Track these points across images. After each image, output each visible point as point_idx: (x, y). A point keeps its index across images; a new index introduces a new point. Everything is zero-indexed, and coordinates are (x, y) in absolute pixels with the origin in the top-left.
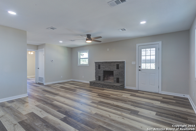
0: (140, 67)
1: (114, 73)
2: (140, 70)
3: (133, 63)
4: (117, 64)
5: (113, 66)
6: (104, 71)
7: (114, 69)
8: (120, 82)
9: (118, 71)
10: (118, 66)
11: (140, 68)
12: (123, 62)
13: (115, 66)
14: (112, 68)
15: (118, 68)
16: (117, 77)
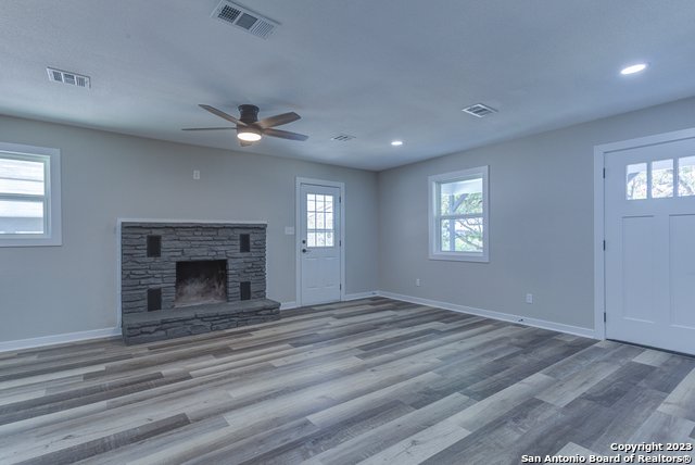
0: (304, 242)
1: (232, 266)
2: (304, 251)
3: (289, 231)
4: (241, 235)
5: (225, 243)
6: (180, 265)
7: (230, 251)
8: (253, 295)
9: (247, 260)
10: (245, 241)
11: (303, 247)
12: (261, 229)
13: (233, 242)
14: (223, 248)
15: (245, 246)
16: (244, 280)
